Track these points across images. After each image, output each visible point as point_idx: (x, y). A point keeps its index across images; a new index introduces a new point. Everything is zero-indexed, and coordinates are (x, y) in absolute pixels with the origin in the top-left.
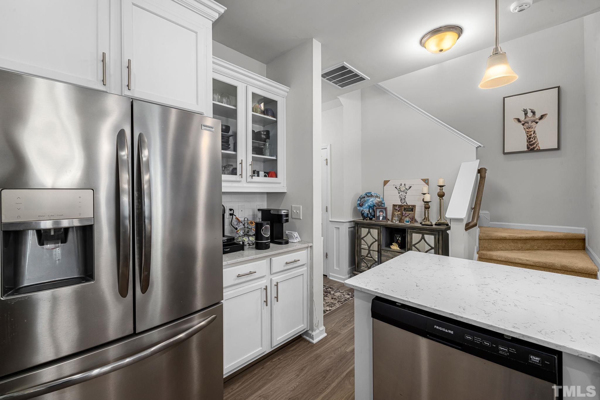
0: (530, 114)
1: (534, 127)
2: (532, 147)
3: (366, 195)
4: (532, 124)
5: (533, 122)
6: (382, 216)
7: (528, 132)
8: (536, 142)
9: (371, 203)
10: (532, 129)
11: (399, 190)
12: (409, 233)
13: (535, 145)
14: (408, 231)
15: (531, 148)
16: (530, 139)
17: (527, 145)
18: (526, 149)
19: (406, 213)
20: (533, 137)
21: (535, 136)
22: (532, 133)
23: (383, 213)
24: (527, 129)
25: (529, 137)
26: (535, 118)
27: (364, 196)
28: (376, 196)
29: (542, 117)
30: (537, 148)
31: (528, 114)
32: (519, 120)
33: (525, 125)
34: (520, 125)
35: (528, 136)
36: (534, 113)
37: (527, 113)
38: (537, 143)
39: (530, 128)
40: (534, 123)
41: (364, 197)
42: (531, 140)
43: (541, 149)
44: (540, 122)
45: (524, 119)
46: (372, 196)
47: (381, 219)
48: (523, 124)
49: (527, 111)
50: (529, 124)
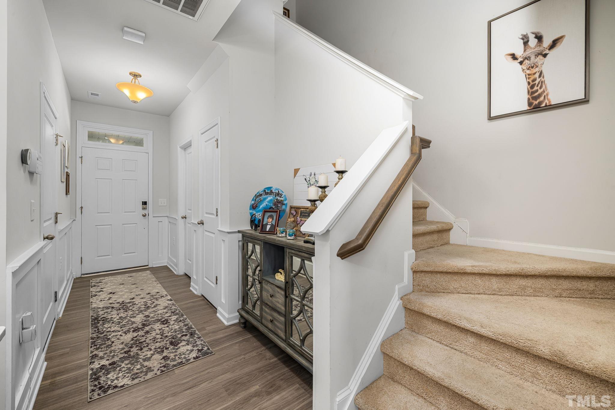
0: (533, 42)
1: (540, 64)
2: (537, 102)
3: (265, 191)
4: (536, 60)
5: (537, 55)
6: (270, 225)
7: (529, 75)
8: (544, 91)
9: (266, 203)
10: (537, 69)
11: (309, 182)
12: (287, 254)
13: (542, 98)
14: (286, 251)
15: (534, 104)
16: (532, 87)
17: (529, 99)
18: (526, 107)
19: (301, 220)
20: (539, 83)
21: (542, 82)
22: (537, 75)
23: (273, 219)
24: (528, 69)
25: (532, 83)
26: (542, 48)
27: (261, 193)
28: (277, 192)
29: (554, 44)
30: (546, 103)
31: (530, 43)
32: (514, 57)
33: (524, 63)
34: (516, 63)
35: (529, 83)
36: (539, 38)
37: (528, 41)
38: (545, 94)
39: (532, 67)
40: (540, 57)
41: (261, 195)
42: (535, 88)
43: (553, 103)
44: (552, 54)
45: (523, 53)
46: (271, 192)
47: (267, 230)
48: (521, 63)
49: (528, 38)
50: (531, 61)
